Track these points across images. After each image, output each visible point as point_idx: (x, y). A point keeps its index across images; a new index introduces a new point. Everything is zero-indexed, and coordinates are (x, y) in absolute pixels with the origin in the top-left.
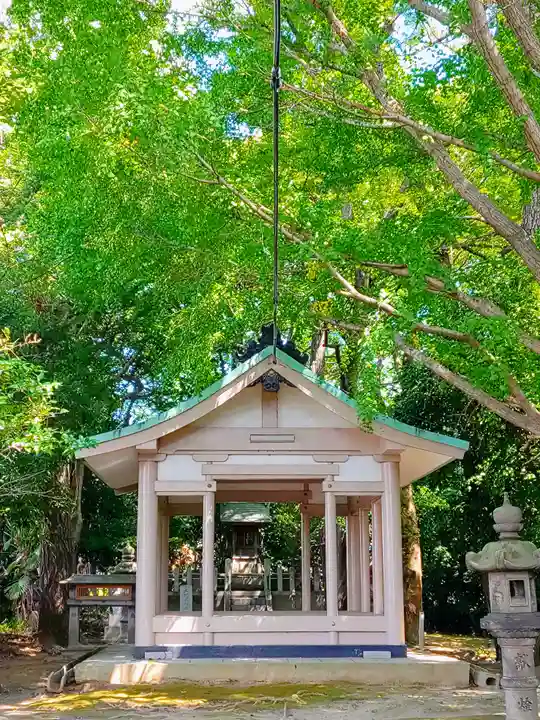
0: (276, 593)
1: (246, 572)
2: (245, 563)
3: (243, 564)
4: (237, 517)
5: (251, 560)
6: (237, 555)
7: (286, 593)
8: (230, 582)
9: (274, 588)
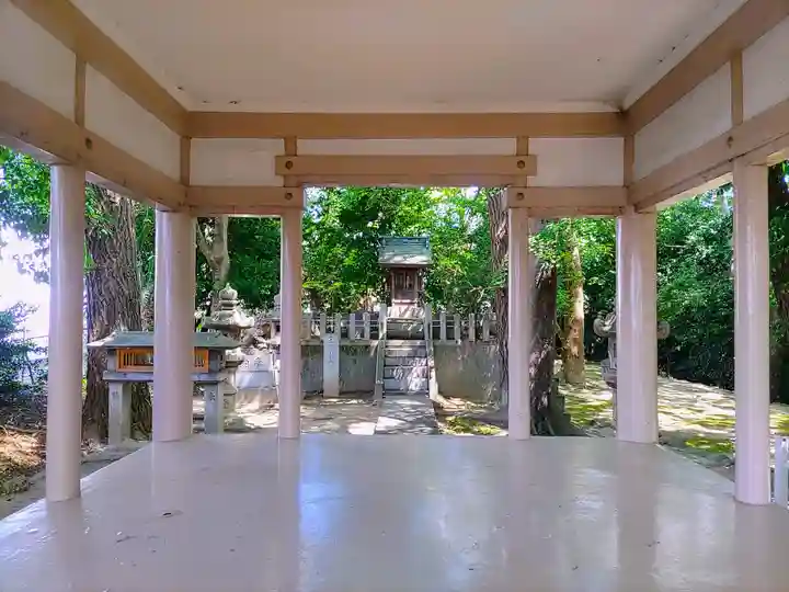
0: (438, 343)
1: (407, 316)
2: (406, 307)
3: (404, 307)
4: (398, 259)
5: (412, 303)
6: (396, 298)
7: (451, 343)
8: (385, 330)
9: (436, 336)
